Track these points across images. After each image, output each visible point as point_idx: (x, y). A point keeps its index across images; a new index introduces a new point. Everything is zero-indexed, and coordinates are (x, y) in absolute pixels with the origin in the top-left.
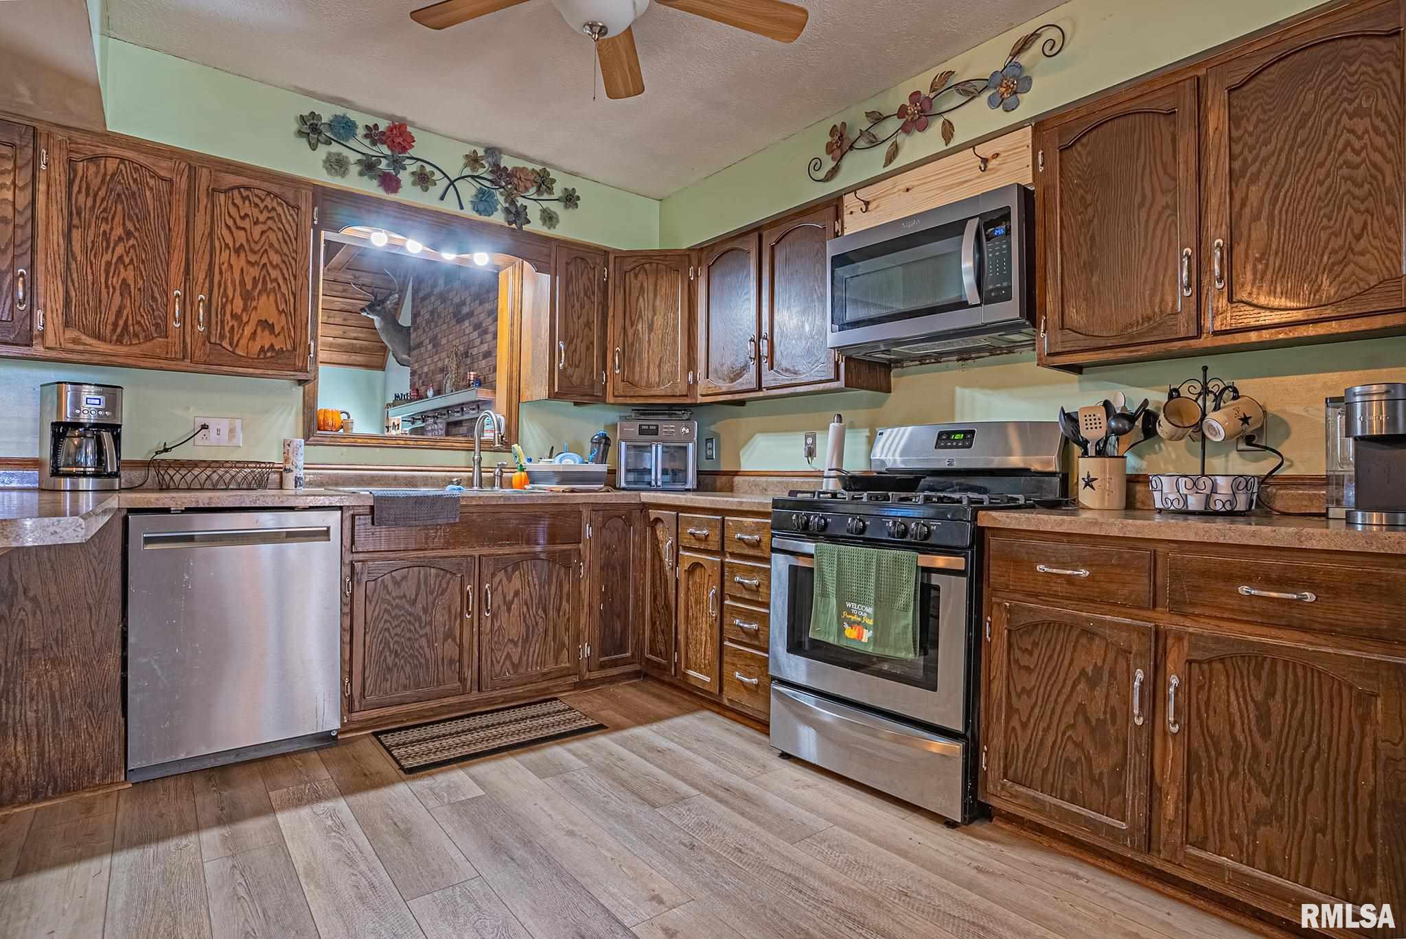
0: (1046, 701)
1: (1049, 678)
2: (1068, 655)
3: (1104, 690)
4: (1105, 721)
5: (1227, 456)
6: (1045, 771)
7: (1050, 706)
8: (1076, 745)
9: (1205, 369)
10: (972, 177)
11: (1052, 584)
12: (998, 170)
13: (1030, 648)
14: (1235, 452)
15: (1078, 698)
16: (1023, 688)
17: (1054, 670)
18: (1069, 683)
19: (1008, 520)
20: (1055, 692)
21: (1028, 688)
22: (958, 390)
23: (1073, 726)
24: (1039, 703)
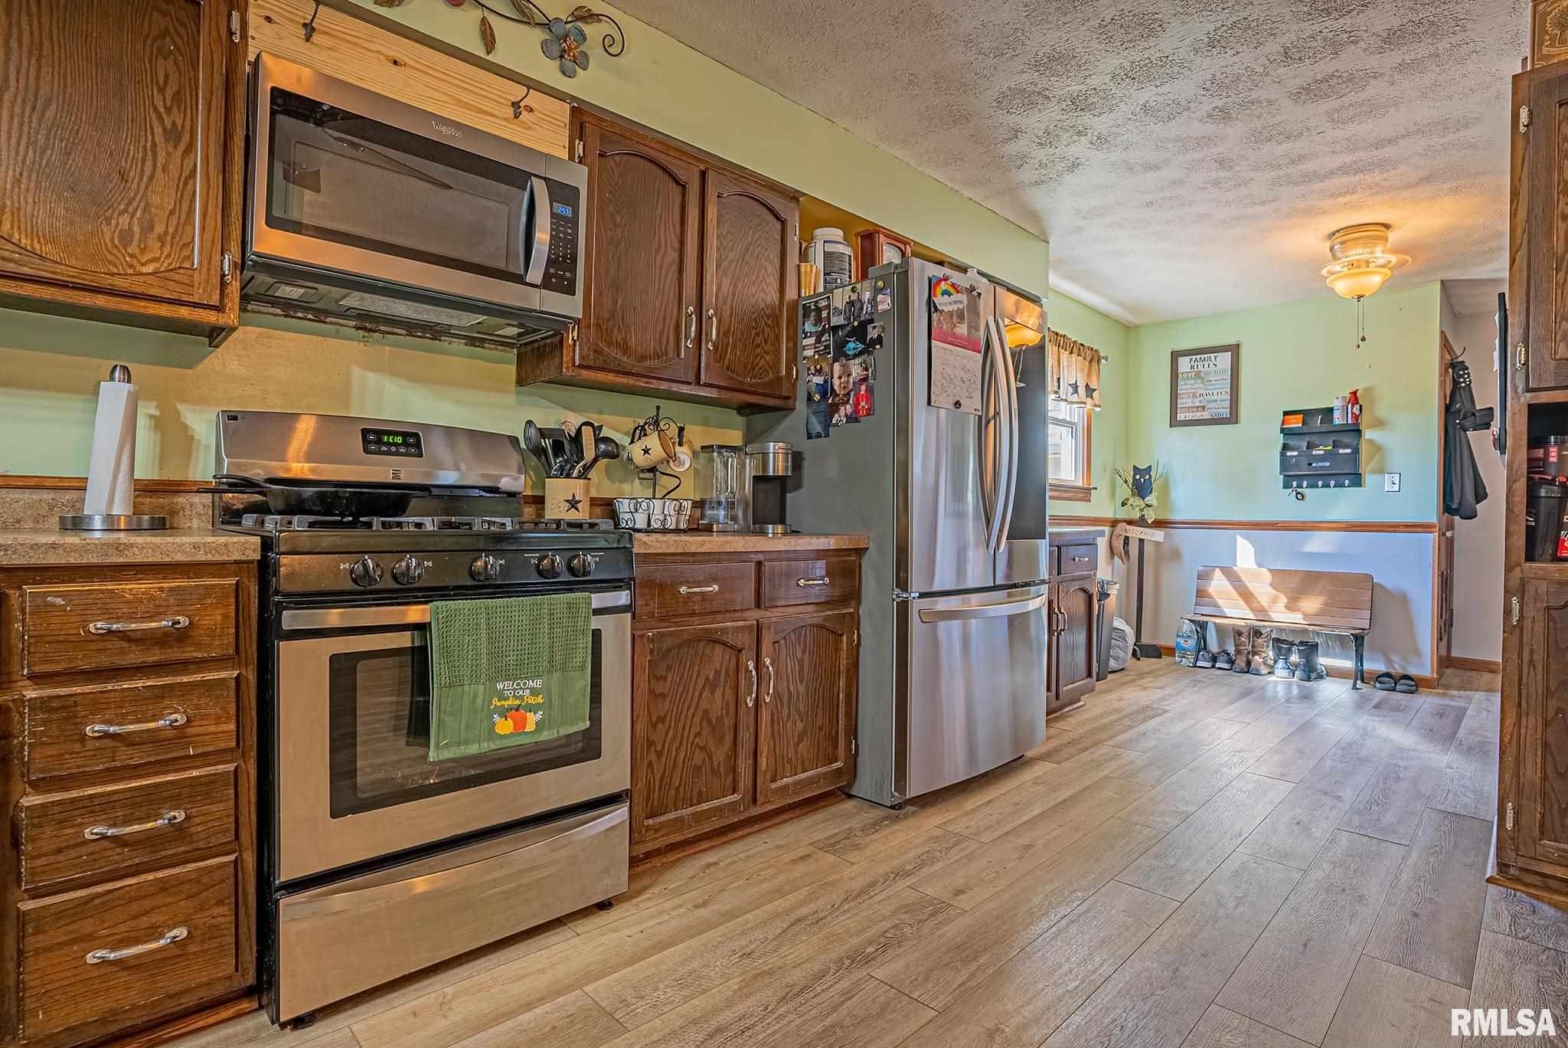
0: (677, 722)
1: (681, 696)
2: (696, 668)
3: (722, 689)
4: (722, 716)
5: (632, 482)
6: (678, 788)
7: (681, 725)
8: (702, 749)
9: (658, 408)
10: (500, 114)
11: (691, 604)
12: (529, 128)
13: (664, 674)
14: (637, 480)
15: (704, 705)
16: (658, 717)
17: (684, 688)
18: (697, 694)
19: (658, 545)
20: (686, 707)
21: (662, 715)
22: (356, 371)
23: (698, 734)
24: (673, 725)
